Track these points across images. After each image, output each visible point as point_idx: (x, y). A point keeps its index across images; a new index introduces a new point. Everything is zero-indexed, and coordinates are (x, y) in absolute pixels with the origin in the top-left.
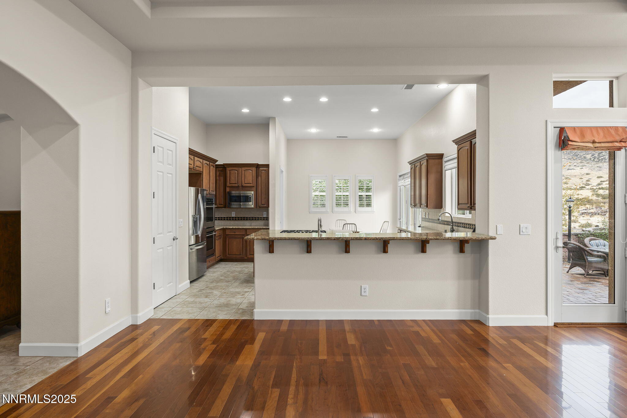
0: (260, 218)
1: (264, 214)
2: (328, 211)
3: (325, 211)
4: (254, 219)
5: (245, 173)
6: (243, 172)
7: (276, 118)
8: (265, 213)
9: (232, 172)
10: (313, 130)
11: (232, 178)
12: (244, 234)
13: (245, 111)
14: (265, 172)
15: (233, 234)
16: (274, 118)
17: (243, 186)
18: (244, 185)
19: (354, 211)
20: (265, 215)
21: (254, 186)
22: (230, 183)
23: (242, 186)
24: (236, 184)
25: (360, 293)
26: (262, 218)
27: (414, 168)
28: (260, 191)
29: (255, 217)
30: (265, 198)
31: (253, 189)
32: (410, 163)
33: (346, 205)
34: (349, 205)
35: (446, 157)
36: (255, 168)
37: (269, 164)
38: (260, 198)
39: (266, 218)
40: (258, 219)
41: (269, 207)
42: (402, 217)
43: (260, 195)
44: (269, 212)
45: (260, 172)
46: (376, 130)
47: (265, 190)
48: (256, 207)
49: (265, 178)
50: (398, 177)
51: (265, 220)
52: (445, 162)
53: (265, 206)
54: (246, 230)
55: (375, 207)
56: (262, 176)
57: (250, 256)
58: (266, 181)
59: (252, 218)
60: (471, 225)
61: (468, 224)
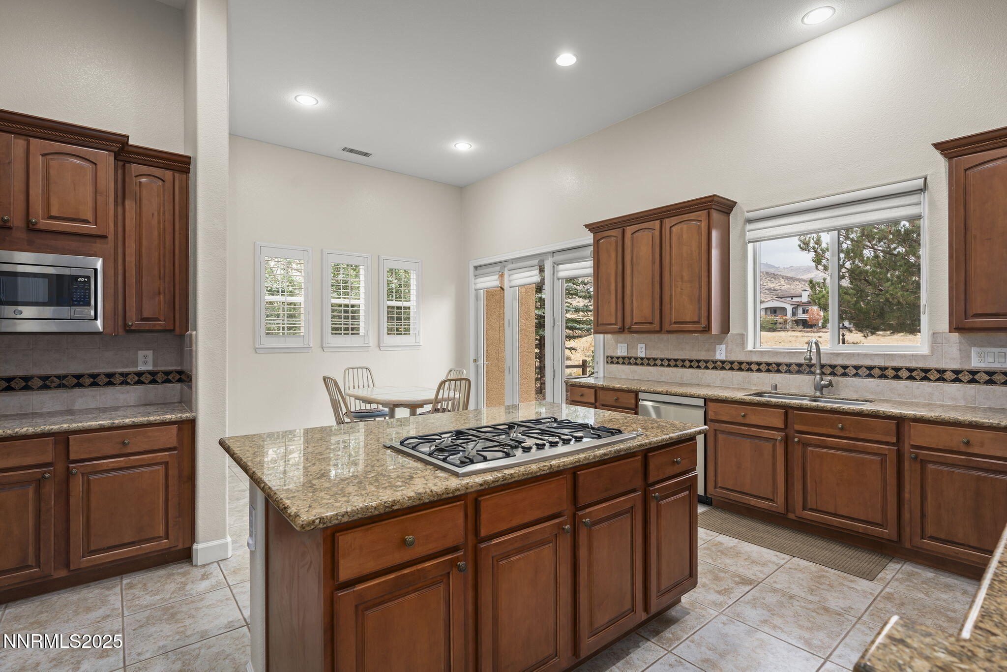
0: (122, 374)
1: (141, 359)
2: (311, 346)
3: (302, 345)
4: (88, 381)
5: (47, 165)
6: (37, 160)
8: (145, 357)
10: (306, 100)
12: (50, 460)
14: (160, 183)
18: (45, 223)
19: (377, 345)
20: (145, 363)
21: (105, 237)
23: (31, 227)
26: (128, 374)
27: (620, 236)
28: (131, 259)
29: (96, 371)
30: (159, 293)
31: (98, 245)
32: (594, 228)
33: (355, 331)
34: (362, 331)
35: (750, 209)
36: (113, 154)
37: (189, 158)
38: (132, 292)
39: (149, 376)
40: (110, 380)
41: (195, 329)
42: (480, 356)
43: (132, 279)
44: (194, 348)
45: (140, 182)
46: (463, 146)
47: (159, 258)
48: (121, 331)
49: (159, 208)
50: (472, 269)
51: (147, 382)
52: (750, 221)
53: (160, 328)
54: (63, 438)
55: (421, 334)
56: (141, 200)
57: (88, 561)
58: (164, 225)
59: (78, 377)
60: (926, 370)
61: (911, 370)
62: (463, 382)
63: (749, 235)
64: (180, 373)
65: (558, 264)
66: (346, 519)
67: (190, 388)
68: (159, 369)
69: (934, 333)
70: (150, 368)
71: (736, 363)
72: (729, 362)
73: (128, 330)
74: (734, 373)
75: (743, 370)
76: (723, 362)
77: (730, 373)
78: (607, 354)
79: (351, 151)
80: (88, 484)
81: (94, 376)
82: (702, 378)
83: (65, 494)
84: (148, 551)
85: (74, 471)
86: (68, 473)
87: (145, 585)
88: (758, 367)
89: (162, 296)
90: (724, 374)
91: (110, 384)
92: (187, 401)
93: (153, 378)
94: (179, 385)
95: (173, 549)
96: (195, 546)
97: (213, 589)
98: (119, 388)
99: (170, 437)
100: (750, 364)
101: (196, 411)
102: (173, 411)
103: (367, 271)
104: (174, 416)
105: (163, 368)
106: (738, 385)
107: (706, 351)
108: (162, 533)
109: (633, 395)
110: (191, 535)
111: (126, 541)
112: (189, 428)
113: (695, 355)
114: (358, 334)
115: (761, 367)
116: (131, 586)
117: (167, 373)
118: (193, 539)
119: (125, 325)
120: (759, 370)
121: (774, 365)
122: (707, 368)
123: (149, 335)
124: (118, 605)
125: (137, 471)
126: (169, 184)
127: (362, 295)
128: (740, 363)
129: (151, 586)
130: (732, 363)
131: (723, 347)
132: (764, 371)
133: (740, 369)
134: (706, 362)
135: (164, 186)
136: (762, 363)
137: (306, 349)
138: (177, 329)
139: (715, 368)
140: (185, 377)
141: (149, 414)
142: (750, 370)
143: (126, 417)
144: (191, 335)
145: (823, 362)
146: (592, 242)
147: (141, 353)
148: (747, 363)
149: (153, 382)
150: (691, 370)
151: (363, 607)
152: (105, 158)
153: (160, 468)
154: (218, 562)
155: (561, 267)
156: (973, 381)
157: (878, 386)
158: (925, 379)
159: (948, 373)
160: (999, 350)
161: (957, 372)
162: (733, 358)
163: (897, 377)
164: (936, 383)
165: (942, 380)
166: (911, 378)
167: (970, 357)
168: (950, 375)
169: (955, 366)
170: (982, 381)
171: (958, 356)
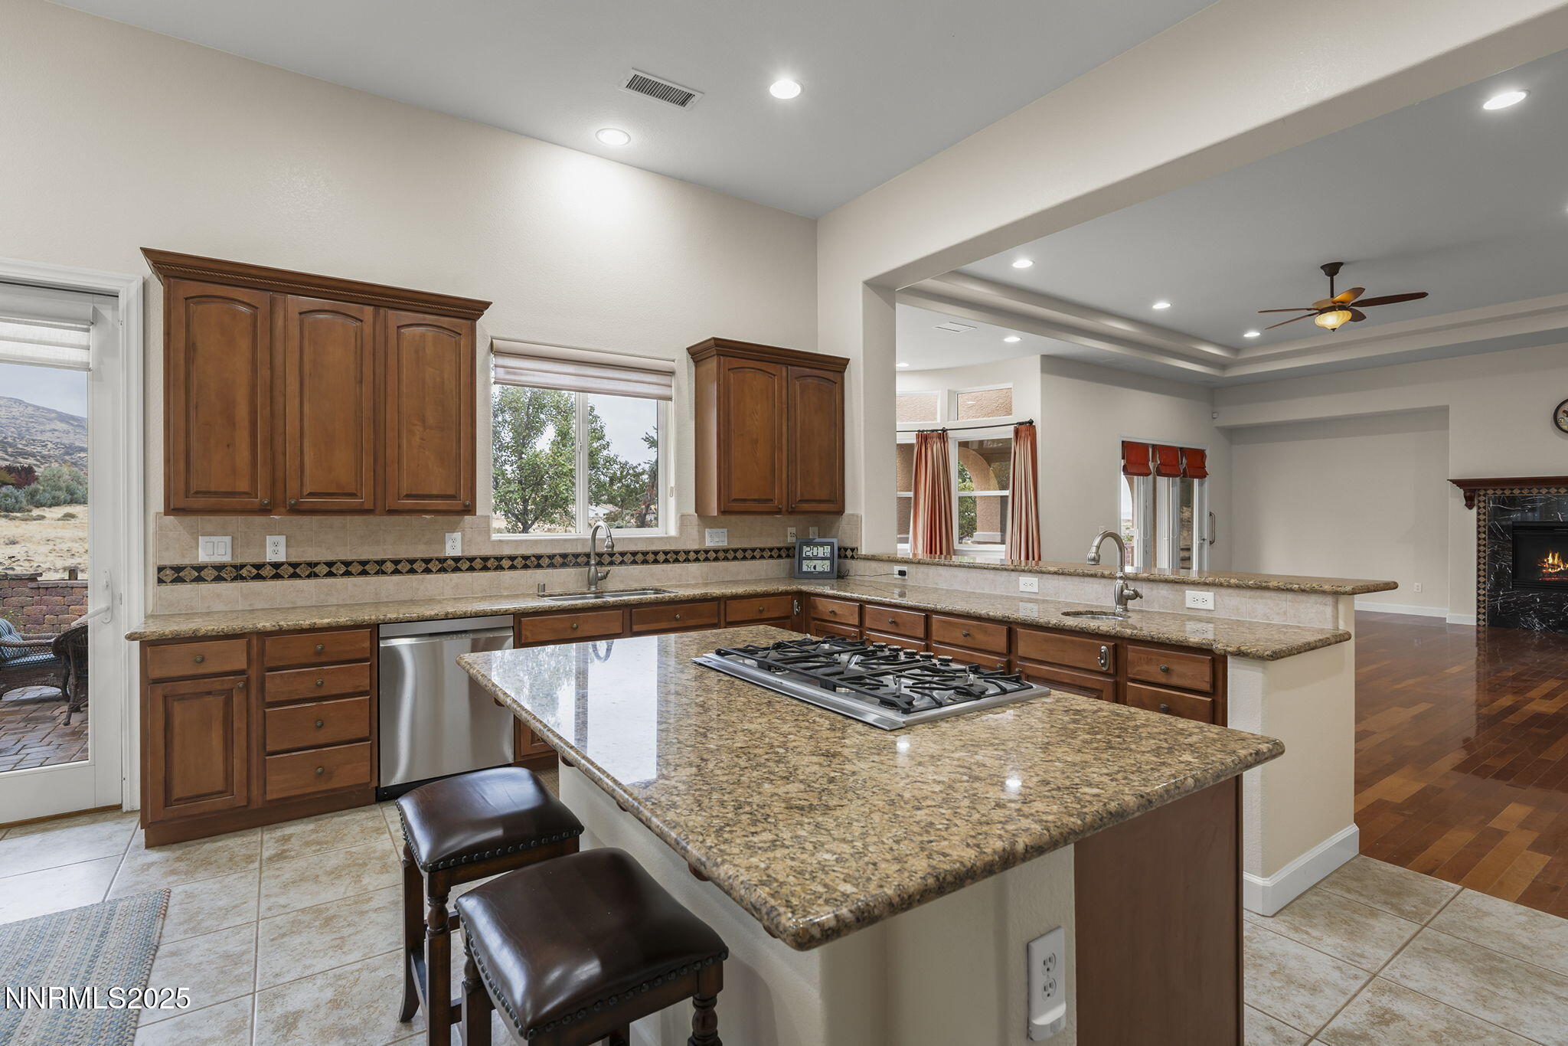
60: (677, 553)
61: (666, 553)
69: (682, 516)
71: (478, 560)
72: (467, 559)
74: (475, 574)
75: (490, 569)
76: (456, 560)
77: (468, 576)
78: (157, 564)
82: (418, 589)
88: (511, 563)
90: (459, 578)
100: (499, 559)
106: (481, 592)
107: (425, 544)
113: (405, 552)
115: (515, 563)
120: (512, 567)
121: (533, 559)
122: (428, 571)
128: (485, 559)
130: (472, 559)
131: (458, 535)
132: (519, 567)
133: (485, 568)
134: (427, 561)
136: (517, 557)
139: (442, 570)
142: (500, 568)
148: (495, 558)
150: (396, 578)
156: (707, 559)
157: (641, 572)
158: (677, 561)
159: (692, 554)
160: (721, 530)
161: (697, 552)
162: (473, 552)
163: (656, 562)
164: (684, 565)
165: (687, 560)
166: (666, 561)
167: (704, 537)
168: (692, 556)
169: (696, 547)
170: (711, 559)
171: (698, 537)
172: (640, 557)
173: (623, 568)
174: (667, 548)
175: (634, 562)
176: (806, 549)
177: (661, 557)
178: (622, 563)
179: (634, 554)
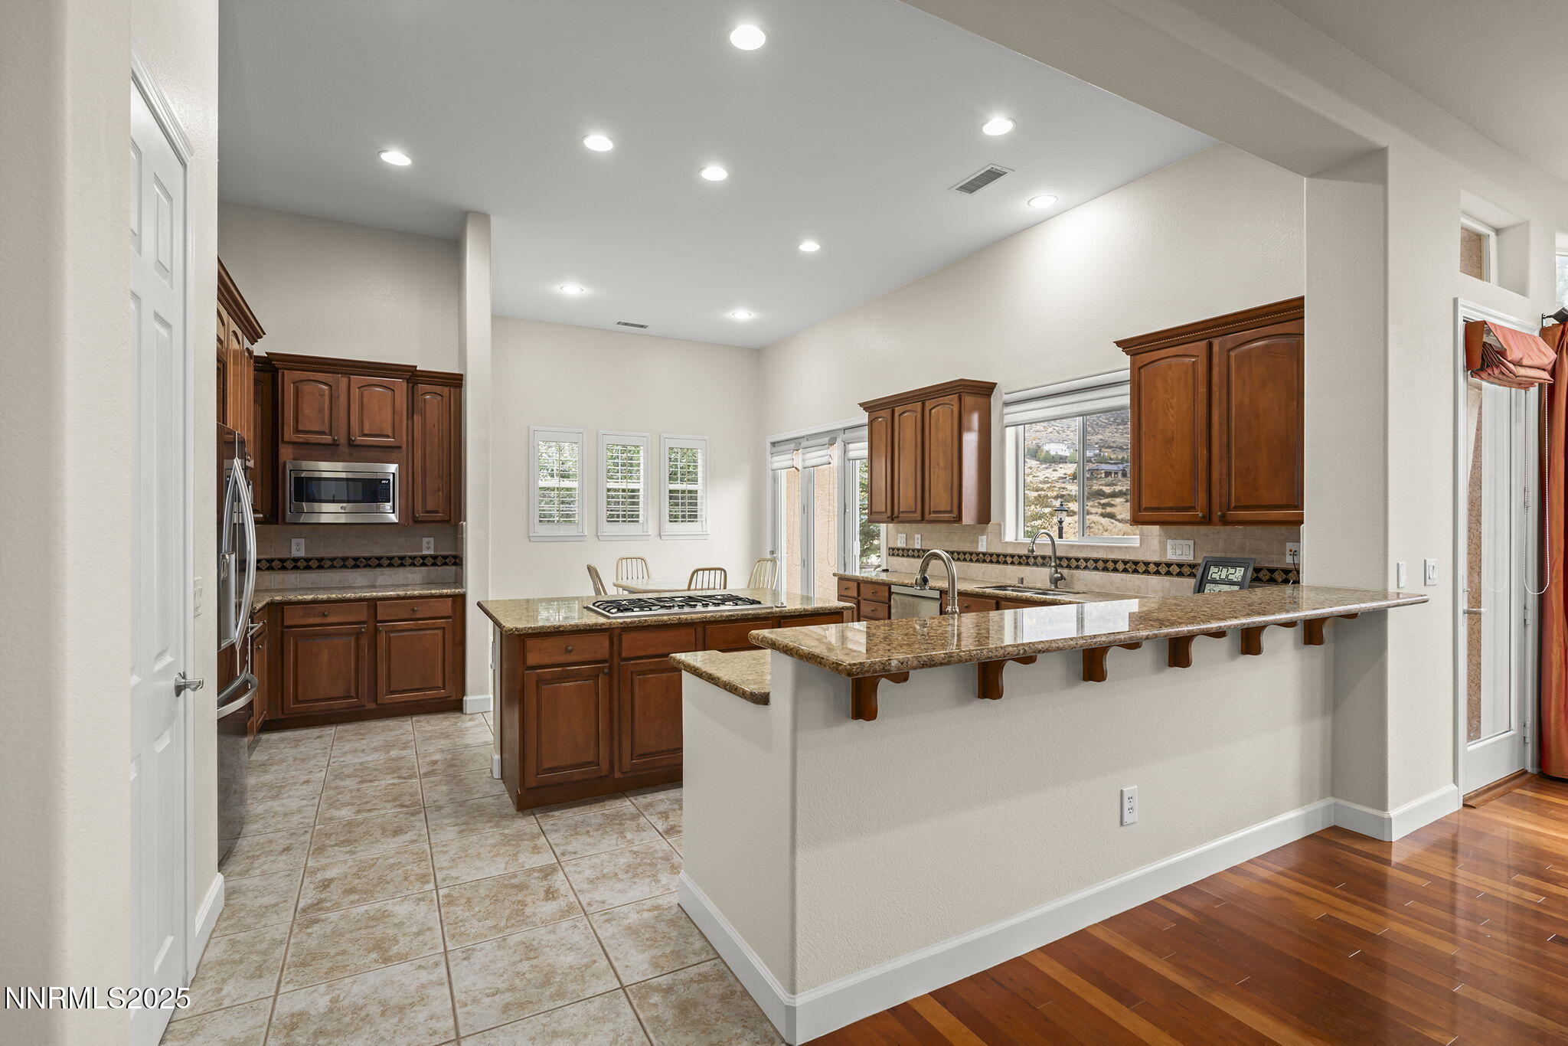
0: (410, 557)
1: (425, 545)
2: (586, 534)
3: (576, 533)
4: (387, 562)
5: (362, 396)
6: (355, 393)
7: (492, 217)
8: (428, 543)
9: (306, 388)
10: (572, 289)
11: (309, 411)
12: (364, 619)
13: (396, 158)
14: (439, 398)
15: (318, 620)
16: (484, 217)
17: (356, 443)
18: (360, 439)
19: (658, 532)
20: (428, 548)
21: (401, 447)
22: (297, 431)
23: (351, 444)
24: (324, 433)
25: (1118, 819)
26: (415, 557)
27: (890, 417)
28: (418, 462)
29: (391, 554)
30: (439, 490)
31: (395, 455)
32: (869, 407)
33: (633, 518)
34: (641, 519)
35: (1007, 391)
36: (405, 381)
37: (462, 375)
38: (419, 490)
39: (431, 559)
40: (401, 562)
41: (465, 521)
42: (778, 548)
43: (419, 480)
44: (464, 536)
45: (425, 399)
46: (742, 315)
47: (439, 461)
48: (411, 522)
49: (439, 419)
50: (768, 445)
51: (429, 564)
52: (1007, 404)
53: (438, 519)
54: (373, 603)
55: (708, 522)
56: (425, 413)
57: (389, 698)
58: (442, 433)
59: (379, 559)
60: (1136, 563)
61: (1125, 562)
62: (718, 572)
63: (1008, 419)
64: (455, 557)
65: (848, 443)
66: (530, 631)
67: (462, 569)
68: (439, 553)
70: (432, 553)
71: (995, 556)
72: (989, 554)
73: (416, 521)
74: (993, 566)
75: (1000, 563)
76: (984, 554)
77: (990, 566)
78: (889, 546)
79: (626, 324)
80: (389, 640)
81: (390, 558)
82: (968, 572)
83: (374, 645)
84: (429, 697)
85: (381, 629)
86: (376, 630)
87: (428, 721)
89: (441, 493)
90: (985, 567)
91: (402, 565)
92: (459, 581)
93: (435, 561)
94: (454, 568)
95: (448, 699)
96: (464, 698)
97: (477, 726)
98: (408, 569)
99: (446, 608)
100: (1005, 556)
101: (466, 588)
102: (449, 588)
103: (646, 452)
104: (449, 591)
105: (442, 553)
106: (996, 578)
107: (971, 542)
108: (440, 685)
109: (887, 588)
110: (463, 691)
111: (415, 687)
112: (460, 600)
113: (963, 547)
114: (638, 521)
115: (1014, 560)
116: (418, 721)
117: (445, 557)
118: (463, 693)
119: (414, 516)
120: (1011, 563)
121: (1024, 558)
122: (971, 560)
123: (432, 525)
124: (411, 729)
125: (422, 632)
126: (446, 399)
127: (642, 480)
128: (998, 555)
129: (432, 722)
130: (991, 555)
131: (984, 537)
134: (971, 554)
135: (442, 401)
137: (580, 538)
138: (452, 520)
139: (978, 561)
140: (456, 561)
141: (431, 589)
143: (414, 590)
144: (462, 525)
145: (1058, 554)
146: (867, 421)
147: (425, 540)
149: (434, 564)
151: (541, 682)
152: (400, 384)
153: (439, 632)
154: (482, 713)
155: (851, 446)
156: (1168, 573)
157: (1102, 579)
158: (1135, 571)
159: (1152, 566)
160: (1186, 542)
161: (1157, 564)
162: (992, 550)
163: (1115, 570)
164: (1143, 576)
165: (1147, 572)
166: (1125, 571)
167: (1166, 549)
168: (1152, 568)
169: (1156, 559)
170: (1174, 573)
171: (1158, 548)
172: (1100, 564)
173: (1086, 572)
174: (1127, 557)
175: (1096, 569)
176: (1213, 569)
177: (1121, 566)
178: (1086, 568)
179: (1096, 561)
